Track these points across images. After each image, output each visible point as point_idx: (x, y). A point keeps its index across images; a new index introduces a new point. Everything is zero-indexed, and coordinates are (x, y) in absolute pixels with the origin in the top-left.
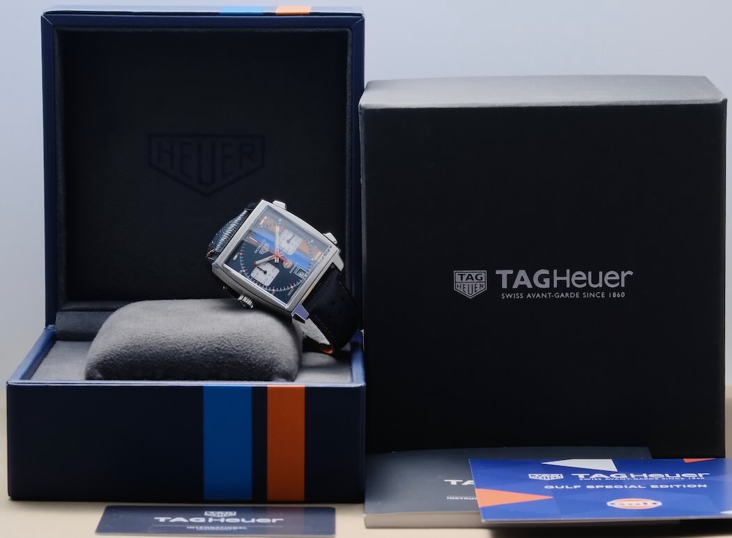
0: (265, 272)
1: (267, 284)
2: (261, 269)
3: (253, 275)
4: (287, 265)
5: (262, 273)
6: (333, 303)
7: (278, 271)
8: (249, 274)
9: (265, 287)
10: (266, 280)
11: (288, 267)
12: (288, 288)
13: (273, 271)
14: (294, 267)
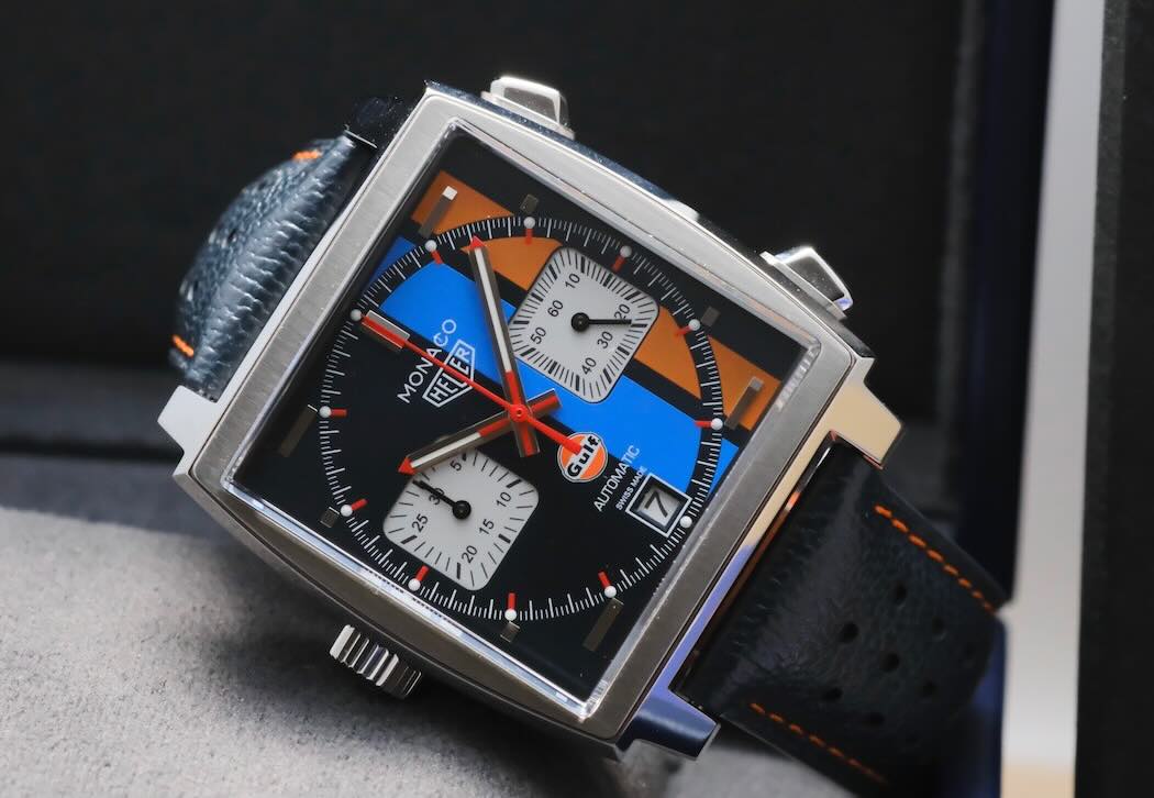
0: (462, 511)
1: (476, 577)
2: (437, 495)
3: (397, 527)
4: (581, 462)
5: (440, 515)
6: (850, 632)
7: (532, 500)
8: (376, 528)
9: (464, 595)
10: (470, 553)
11: (586, 473)
12: (592, 601)
13: (503, 499)
14: (621, 472)
